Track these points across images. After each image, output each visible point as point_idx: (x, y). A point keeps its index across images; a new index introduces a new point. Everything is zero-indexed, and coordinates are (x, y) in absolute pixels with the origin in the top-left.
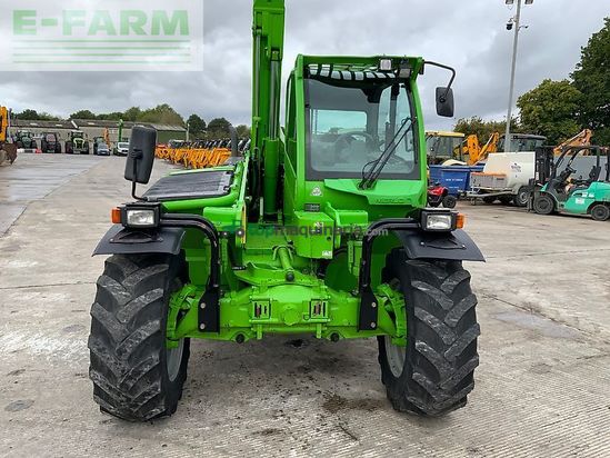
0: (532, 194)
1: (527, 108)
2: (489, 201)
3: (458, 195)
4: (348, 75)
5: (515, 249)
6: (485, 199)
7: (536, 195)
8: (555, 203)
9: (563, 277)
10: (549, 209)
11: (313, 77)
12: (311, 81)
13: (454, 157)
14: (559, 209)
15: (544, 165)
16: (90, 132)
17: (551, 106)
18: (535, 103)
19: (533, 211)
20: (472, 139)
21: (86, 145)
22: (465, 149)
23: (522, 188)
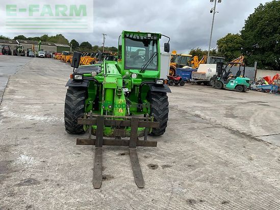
0: (215, 81)
1: (220, 45)
2: (199, 83)
3: (187, 81)
4: (138, 38)
5: (201, 99)
6: (197, 82)
7: (216, 81)
8: (223, 85)
9: (214, 108)
10: (221, 87)
11: (127, 37)
12: (127, 39)
13: (187, 65)
14: (224, 87)
15: (220, 70)
16: (25, 46)
17: (230, 45)
18: (224, 43)
19: (214, 87)
20: (196, 58)
21: (24, 52)
22: (192, 62)
23: (211, 79)
